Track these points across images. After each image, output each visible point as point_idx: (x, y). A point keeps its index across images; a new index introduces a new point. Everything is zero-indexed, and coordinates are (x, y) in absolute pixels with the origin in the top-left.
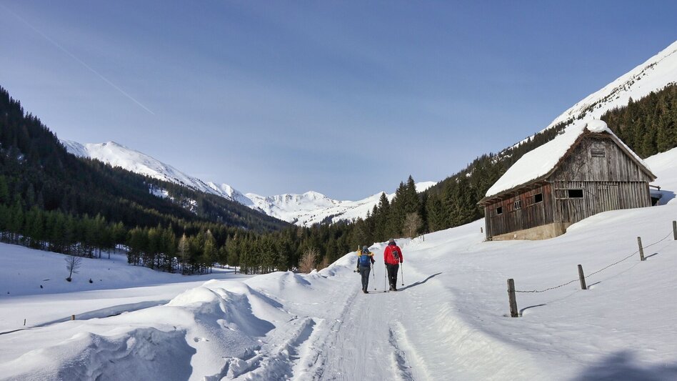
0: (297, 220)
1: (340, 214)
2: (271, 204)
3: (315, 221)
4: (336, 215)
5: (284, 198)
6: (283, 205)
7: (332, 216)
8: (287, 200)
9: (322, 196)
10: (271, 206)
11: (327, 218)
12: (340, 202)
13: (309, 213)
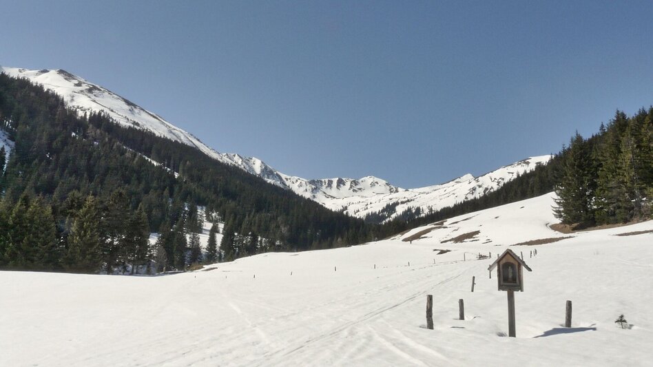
0: (346, 209)
3: (370, 211)
5: (335, 184)
6: (332, 191)
7: (396, 204)
8: (338, 186)
9: (384, 182)
10: (316, 190)
12: (407, 190)
13: (364, 200)
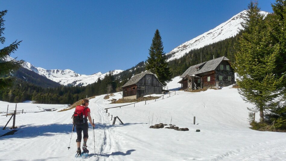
0: (61, 81)
1: (80, 80)
2: (49, 73)
3: (69, 83)
4: (79, 81)
5: (55, 72)
6: (55, 74)
7: (77, 81)
8: (57, 72)
9: (73, 72)
10: (49, 74)
11: (74, 81)
12: (81, 75)
13: (66, 79)
